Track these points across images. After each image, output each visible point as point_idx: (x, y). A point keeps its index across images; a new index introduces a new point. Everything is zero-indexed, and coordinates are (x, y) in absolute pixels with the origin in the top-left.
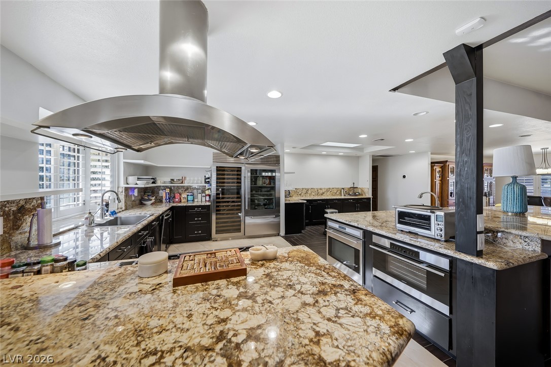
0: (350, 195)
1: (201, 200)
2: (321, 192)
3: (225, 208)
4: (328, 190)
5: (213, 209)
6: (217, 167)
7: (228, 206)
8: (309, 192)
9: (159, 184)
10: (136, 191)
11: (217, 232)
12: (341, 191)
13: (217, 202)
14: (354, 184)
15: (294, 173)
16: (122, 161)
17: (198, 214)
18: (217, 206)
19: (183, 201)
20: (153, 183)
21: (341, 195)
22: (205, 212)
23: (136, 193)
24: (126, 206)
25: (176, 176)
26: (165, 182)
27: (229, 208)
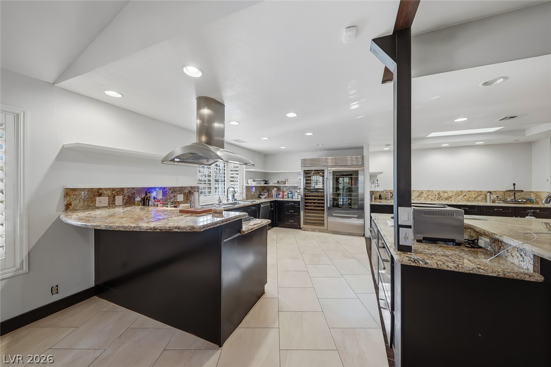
0: (505, 201)
1: (297, 197)
2: (446, 195)
3: (312, 204)
4: (458, 194)
5: (302, 205)
6: (304, 171)
7: (314, 203)
8: (425, 195)
9: (271, 184)
10: (254, 188)
11: (305, 223)
12: (486, 196)
13: (306, 199)
14: (514, 184)
15: (382, 173)
16: (245, 170)
17: (293, 207)
18: (306, 203)
19: (285, 197)
20: (266, 183)
21: (486, 202)
22: (295, 206)
23: (254, 190)
24: (246, 197)
25: (281, 179)
26: (274, 183)
27: (316, 204)
